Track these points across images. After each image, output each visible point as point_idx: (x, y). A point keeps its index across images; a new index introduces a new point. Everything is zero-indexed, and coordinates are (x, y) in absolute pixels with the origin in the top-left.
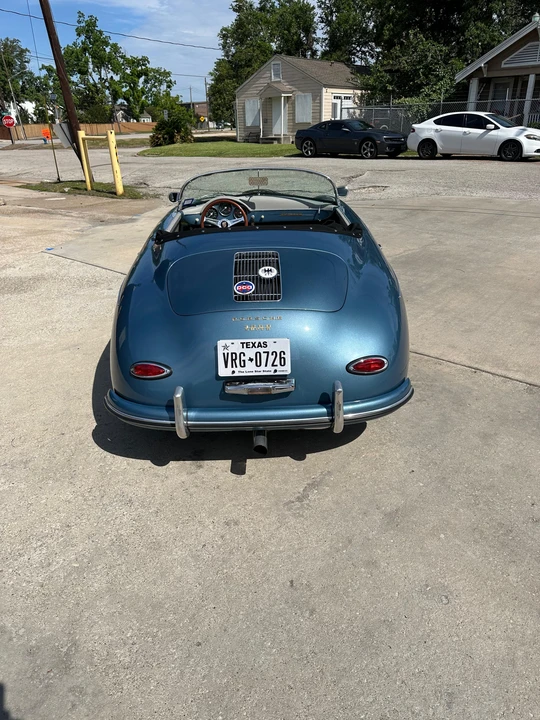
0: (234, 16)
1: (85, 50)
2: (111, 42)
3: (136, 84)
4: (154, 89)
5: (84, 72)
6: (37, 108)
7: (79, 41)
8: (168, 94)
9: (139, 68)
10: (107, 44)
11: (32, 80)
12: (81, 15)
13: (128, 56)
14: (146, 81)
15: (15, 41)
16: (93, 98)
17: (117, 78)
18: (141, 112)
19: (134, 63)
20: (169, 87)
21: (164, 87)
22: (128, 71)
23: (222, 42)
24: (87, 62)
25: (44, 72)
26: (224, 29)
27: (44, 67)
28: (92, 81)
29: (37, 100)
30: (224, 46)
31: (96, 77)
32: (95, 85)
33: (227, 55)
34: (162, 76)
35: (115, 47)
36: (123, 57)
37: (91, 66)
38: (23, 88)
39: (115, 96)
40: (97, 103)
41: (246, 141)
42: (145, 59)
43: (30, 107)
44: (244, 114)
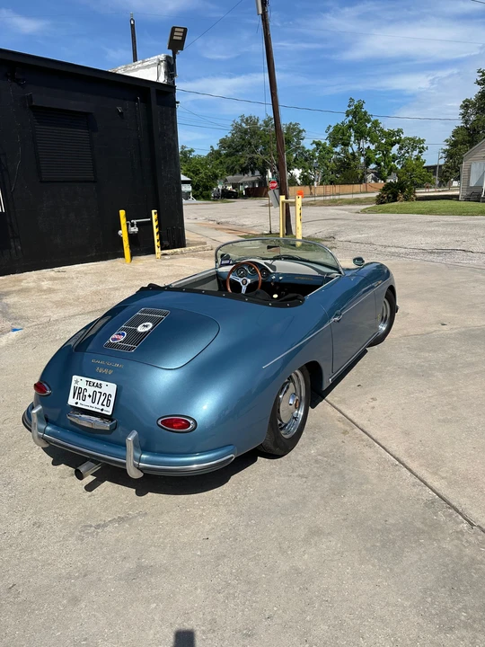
0: (479, 88)
1: (350, 127)
2: (372, 119)
3: (388, 151)
4: (407, 155)
5: (346, 144)
6: (302, 174)
7: (347, 120)
8: (418, 159)
9: (393, 138)
10: (369, 121)
11: (303, 151)
12: (352, 100)
13: (386, 130)
14: (401, 148)
15: (296, 124)
16: (349, 164)
17: (373, 147)
18: (389, 174)
19: (391, 134)
20: (420, 152)
21: (416, 153)
22: (383, 142)
23: (462, 111)
24: (350, 137)
25: (314, 146)
26: (467, 100)
27: (314, 142)
28: (351, 151)
29: (304, 168)
30: (464, 115)
31: (355, 147)
32: (353, 154)
33: (466, 123)
34: (416, 144)
35: (376, 124)
36: (382, 130)
37: (353, 139)
38: (296, 158)
39: (368, 162)
40: (351, 168)
41: (467, 199)
42: (400, 131)
43: (297, 172)
44: (469, 176)
